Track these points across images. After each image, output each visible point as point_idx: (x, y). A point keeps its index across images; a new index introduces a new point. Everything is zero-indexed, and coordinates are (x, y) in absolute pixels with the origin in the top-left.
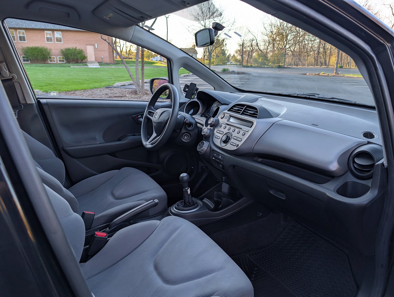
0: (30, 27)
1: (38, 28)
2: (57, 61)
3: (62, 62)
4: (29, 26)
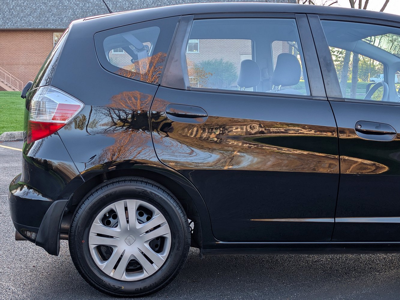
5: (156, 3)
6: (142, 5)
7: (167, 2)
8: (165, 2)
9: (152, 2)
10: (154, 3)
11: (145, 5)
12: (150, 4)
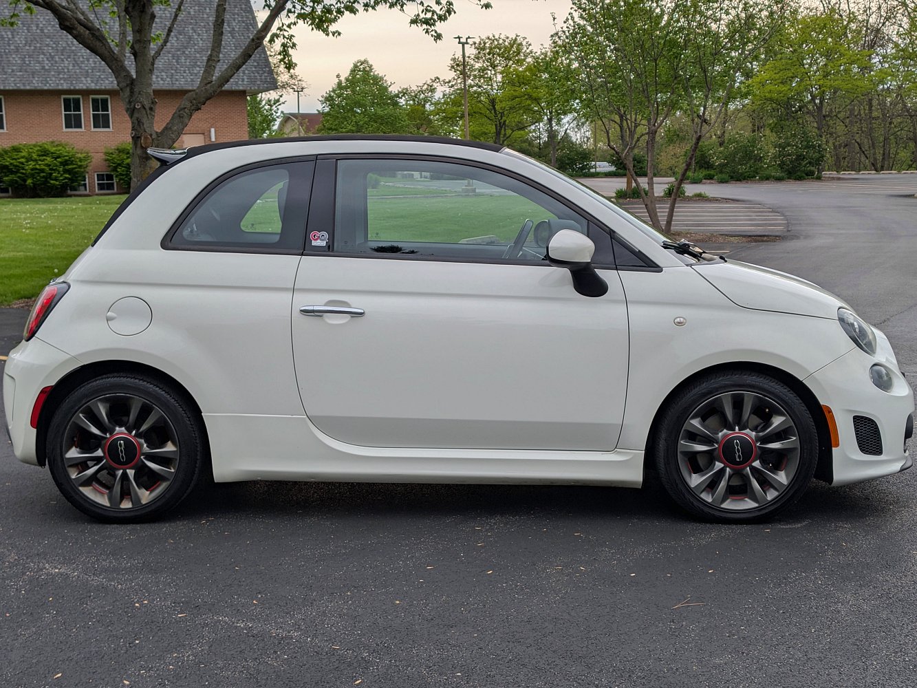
0: (28, 88)
1: (50, 88)
2: (92, 187)
3: (108, 189)
4: (24, 84)
5: (33, 45)
6: (8, 47)
7: (51, 43)
8: (47, 43)
9: (24, 42)
10: (28, 45)
11: (12, 47)
12: (20, 45)
